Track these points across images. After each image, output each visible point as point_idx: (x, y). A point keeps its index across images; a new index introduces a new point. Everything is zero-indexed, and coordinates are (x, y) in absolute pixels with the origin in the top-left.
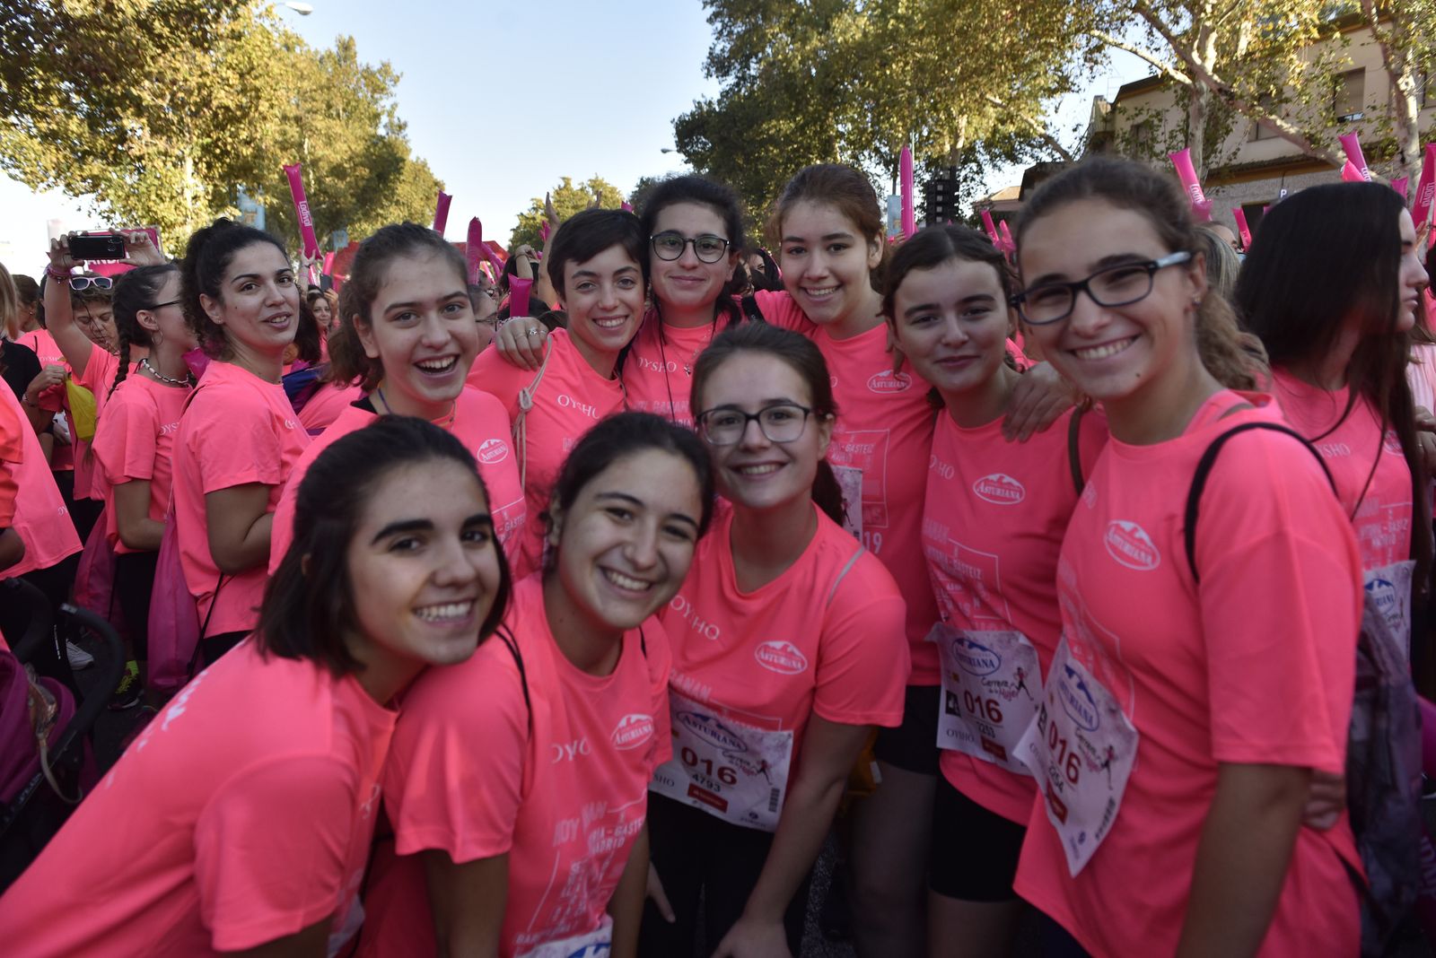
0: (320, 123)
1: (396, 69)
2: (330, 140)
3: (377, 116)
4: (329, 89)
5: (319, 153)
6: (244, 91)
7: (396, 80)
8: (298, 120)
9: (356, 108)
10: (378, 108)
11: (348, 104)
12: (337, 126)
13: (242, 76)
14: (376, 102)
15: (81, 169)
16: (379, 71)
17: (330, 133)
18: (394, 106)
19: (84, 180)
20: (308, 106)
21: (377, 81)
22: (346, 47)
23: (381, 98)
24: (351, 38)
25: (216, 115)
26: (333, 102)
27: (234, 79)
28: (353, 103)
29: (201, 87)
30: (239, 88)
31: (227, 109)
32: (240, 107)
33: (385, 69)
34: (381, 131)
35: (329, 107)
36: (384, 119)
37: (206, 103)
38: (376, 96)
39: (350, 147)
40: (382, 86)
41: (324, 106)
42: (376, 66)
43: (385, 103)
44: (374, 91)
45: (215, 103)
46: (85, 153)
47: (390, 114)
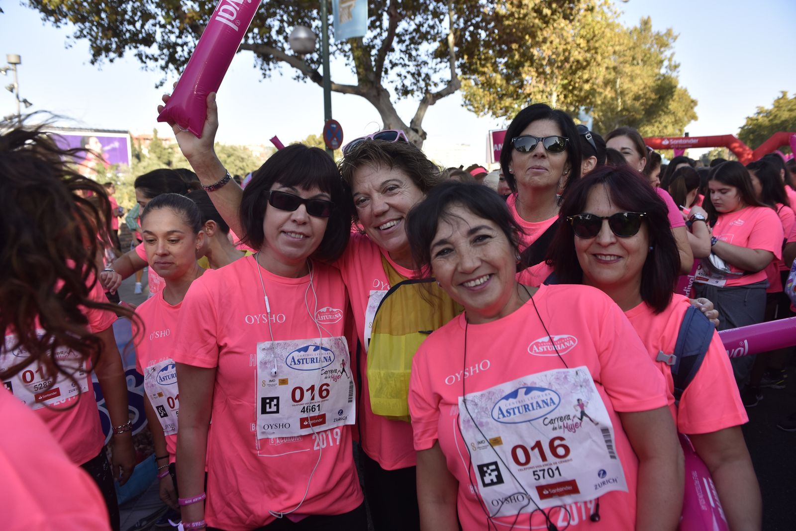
0: (628, 69)
1: (675, 32)
2: (632, 79)
3: (661, 62)
4: (634, 48)
5: (625, 86)
6: (588, 51)
7: (675, 39)
8: (615, 68)
9: (649, 58)
10: (662, 57)
11: (645, 56)
12: (637, 70)
13: (588, 41)
14: (661, 53)
15: (500, 103)
16: (666, 34)
17: (633, 74)
18: (673, 55)
19: (501, 109)
20: (621, 60)
21: (663, 41)
22: (646, 23)
23: (665, 51)
24: (649, 18)
25: (571, 67)
26: (636, 56)
27: (583, 43)
28: (648, 55)
29: (564, 51)
30: (586, 48)
31: (578, 61)
32: (586, 60)
33: (669, 33)
34: (663, 71)
35: (634, 59)
36: (666, 63)
37: (567, 60)
38: (662, 49)
39: (644, 82)
40: (666, 43)
41: (631, 59)
42: (663, 31)
43: (667, 53)
44: (661, 47)
45: (572, 59)
46: (503, 95)
47: (670, 60)
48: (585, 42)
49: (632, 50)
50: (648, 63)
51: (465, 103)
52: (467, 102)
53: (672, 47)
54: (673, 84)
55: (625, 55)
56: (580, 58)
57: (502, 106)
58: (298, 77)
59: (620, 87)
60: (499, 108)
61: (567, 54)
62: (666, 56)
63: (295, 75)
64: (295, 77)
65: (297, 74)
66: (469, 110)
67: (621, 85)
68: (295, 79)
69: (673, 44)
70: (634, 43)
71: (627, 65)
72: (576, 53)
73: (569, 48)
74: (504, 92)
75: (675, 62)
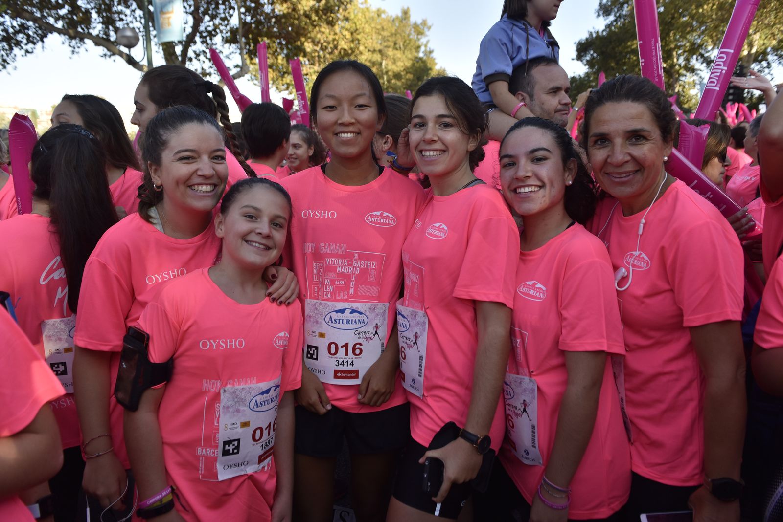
48: (350, 34)
49: (394, 36)
50: (408, 48)
51: (251, 78)
52: (253, 77)
53: (426, 36)
54: (429, 66)
55: (388, 40)
56: (346, 47)
57: (284, 82)
58: (105, 55)
59: (385, 68)
60: (281, 84)
61: (335, 43)
62: (422, 43)
63: (102, 53)
64: (102, 54)
65: (104, 53)
66: (255, 84)
67: (386, 66)
68: (102, 56)
69: (427, 33)
70: (396, 30)
71: (390, 49)
72: (343, 43)
73: (337, 38)
74: (285, 70)
75: (430, 48)
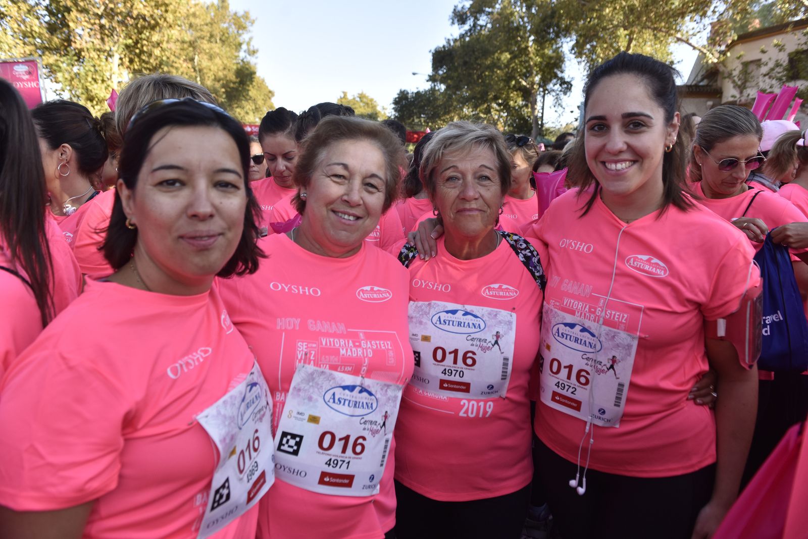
0: (205, 45)
1: (252, 16)
2: (211, 58)
3: (240, 44)
4: (212, 24)
5: (204, 64)
7: (253, 23)
8: (191, 43)
9: (227, 38)
10: (241, 39)
11: (223, 35)
12: (215, 48)
14: (240, 35)
16: (243, 16)
17: (211, 52)
18: (251, 39)
20: (199, 34)
21: (241, 23)
23: (243, 33)
26: (213, 33)
28: (226, 35)
33: (246, 16)
34: (242, 54)
35: (212, 36)
36: (244, 47)
38: (240, 31)
39: (223, 63)
40: (244, 25)
41: (208, 35)
42: (241, 13)
43: (245, 37)
44: (239, 28)
47: (248, 44)
